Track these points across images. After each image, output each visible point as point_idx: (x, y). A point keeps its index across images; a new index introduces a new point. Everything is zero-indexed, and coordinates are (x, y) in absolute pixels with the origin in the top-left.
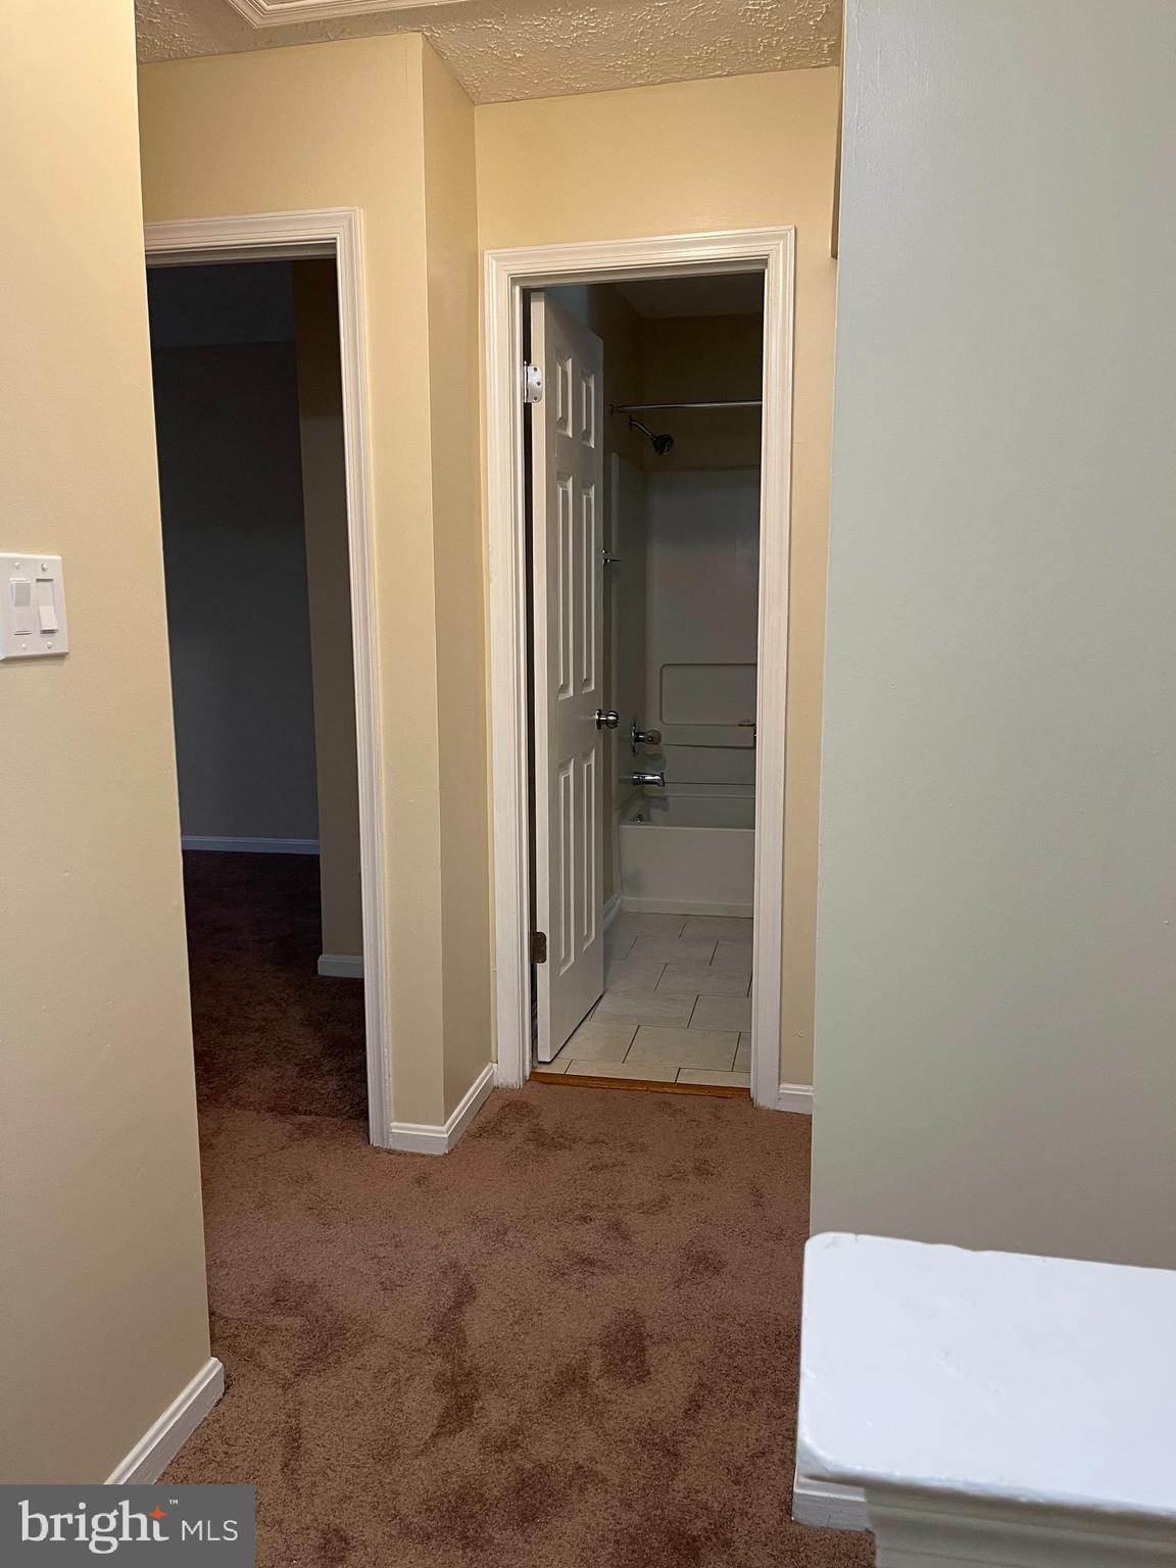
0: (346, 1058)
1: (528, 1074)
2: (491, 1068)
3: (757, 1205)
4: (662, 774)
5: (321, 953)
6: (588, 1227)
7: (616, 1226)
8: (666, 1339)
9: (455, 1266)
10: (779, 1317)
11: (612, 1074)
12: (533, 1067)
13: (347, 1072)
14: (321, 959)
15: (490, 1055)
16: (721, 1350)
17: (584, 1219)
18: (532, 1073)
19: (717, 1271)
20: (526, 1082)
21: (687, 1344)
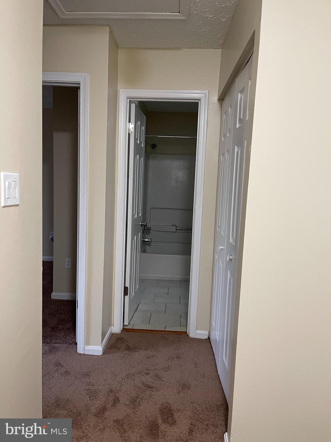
0: (65, 325)
1: (122, 329)
2: (112, 328)
3: (196, 367)
4: (151, 239)
5: (52, 292)
6: (149, 376)
7: (157, 376)
8: (178, 410)
9: (111, 391)
10: (209, 401)
11: (146, 328)
12: (123, 327)
13: (66, 329)
14: (52, 294)
15: (111, 324)
16: (195, 413)
17: (147, 374)
18: (123, 329)
19: (189, 388)
20: (121, 331)
21: (185, 412)
